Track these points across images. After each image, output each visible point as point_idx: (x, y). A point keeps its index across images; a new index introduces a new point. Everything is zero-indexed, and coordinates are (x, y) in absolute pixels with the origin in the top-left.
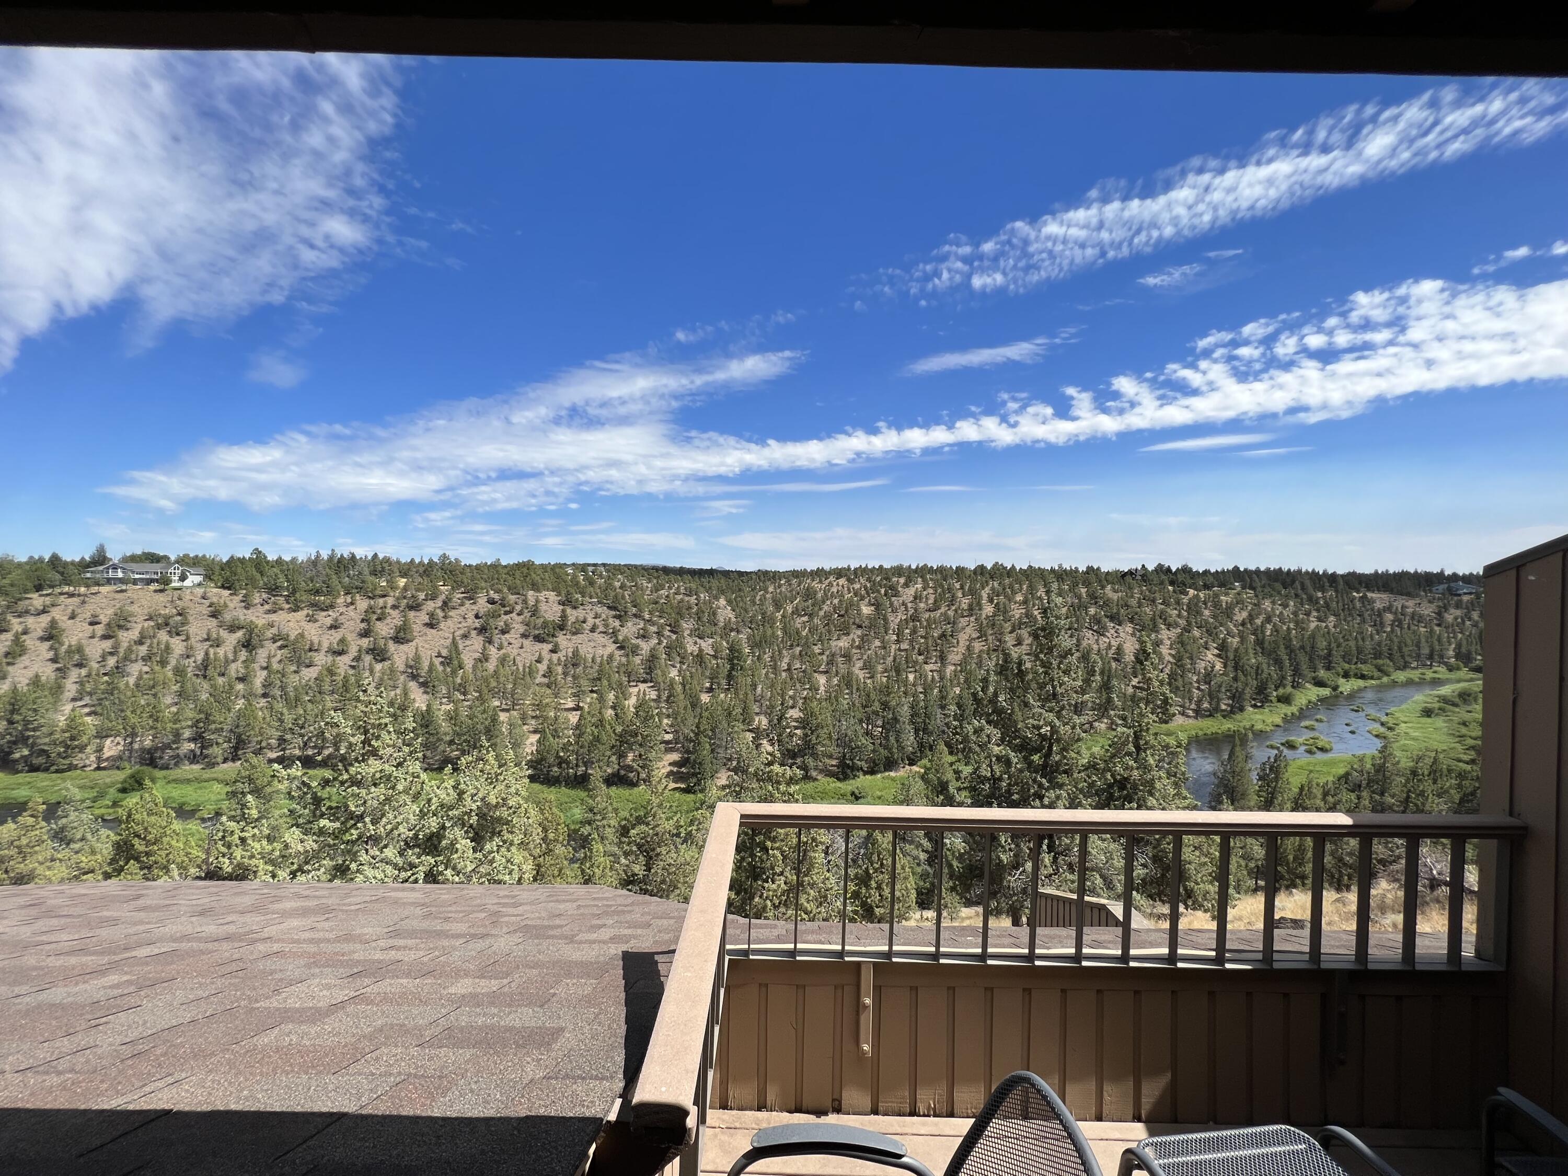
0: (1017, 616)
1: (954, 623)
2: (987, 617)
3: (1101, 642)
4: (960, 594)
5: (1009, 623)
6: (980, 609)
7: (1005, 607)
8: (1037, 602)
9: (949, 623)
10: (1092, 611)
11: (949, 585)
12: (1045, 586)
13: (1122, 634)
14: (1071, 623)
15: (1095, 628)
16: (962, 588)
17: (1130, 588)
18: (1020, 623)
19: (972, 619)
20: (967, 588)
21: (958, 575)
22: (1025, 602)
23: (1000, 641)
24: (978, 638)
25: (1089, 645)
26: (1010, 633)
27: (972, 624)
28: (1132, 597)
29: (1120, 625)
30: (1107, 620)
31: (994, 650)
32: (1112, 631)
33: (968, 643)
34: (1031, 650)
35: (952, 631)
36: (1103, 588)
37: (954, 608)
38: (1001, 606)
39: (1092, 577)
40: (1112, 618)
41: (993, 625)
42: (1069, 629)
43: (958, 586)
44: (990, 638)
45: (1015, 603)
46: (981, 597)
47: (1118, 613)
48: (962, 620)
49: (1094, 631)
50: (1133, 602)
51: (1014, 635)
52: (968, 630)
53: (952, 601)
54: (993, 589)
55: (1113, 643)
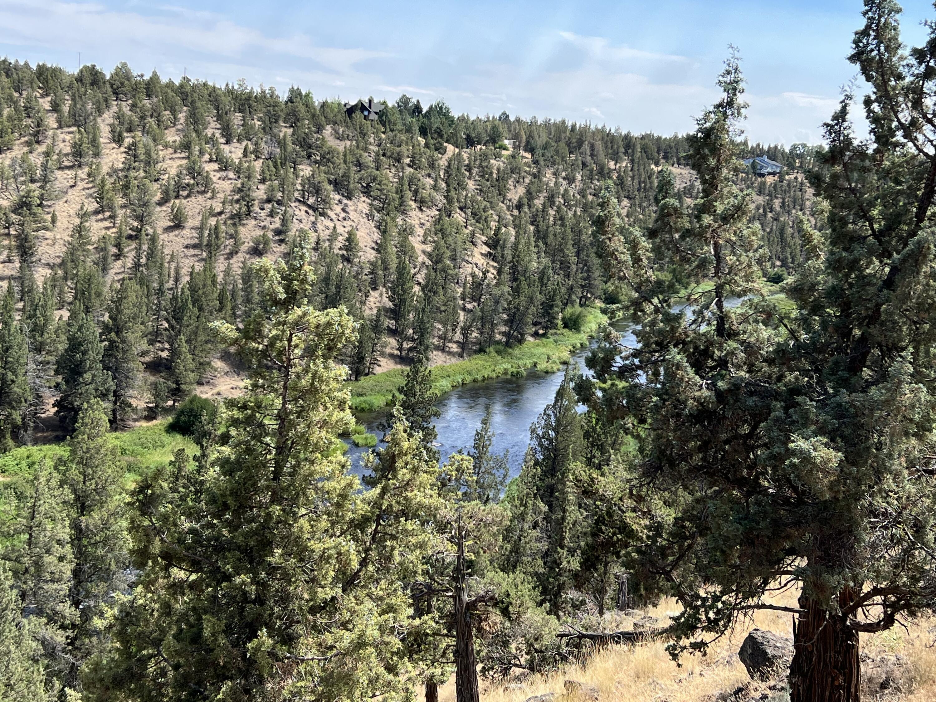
0: (173, 172)
1: (45, 180)
2: (114, 171)
3: (320, 227)
4: (51, 121)
5: (156, 186)
6: (97, 155)
7: (148, 153)
8: (207, 147)
9: (33, 181)
10: (306, 170)
11: (29, 99)
12: (219, 118)
13: (353, 215)
14: (271, 189)
15: (311, 201)
16: (56, 108)
17: (363, 134)
18: (179, 187)
19: (83, 173)
20: (66, 109)
21: (46, 82)
22: (186, 146)
23: (140, 218)
24: (96, 212)
25: (301, 231)
26: (160, 203)
27: (81, 185)
28: (366, 150)
29: (349, 198)
30: (330, 188)
31: (130, 237)
32: (338, 209)
33: (77, 221)
34: (201, 237)
35: (41, 198)
36: (320, 129)
37: (42, 148)
38: (141, 151)
39: (302, 109)
40: (337, 185)
41: (126, 187)
42: (269, 201)
43: (45, 103)
44: (120, 213)
45: (166, 146)
46: (96, 127)
47: (346, 176)
48: (58, 173)
49: (310, 207)
50: (368, 159)
51: (166, 208)
52: (75, 195)
53: (36, 134)
54: (119, 116)
55: (340, 229)
